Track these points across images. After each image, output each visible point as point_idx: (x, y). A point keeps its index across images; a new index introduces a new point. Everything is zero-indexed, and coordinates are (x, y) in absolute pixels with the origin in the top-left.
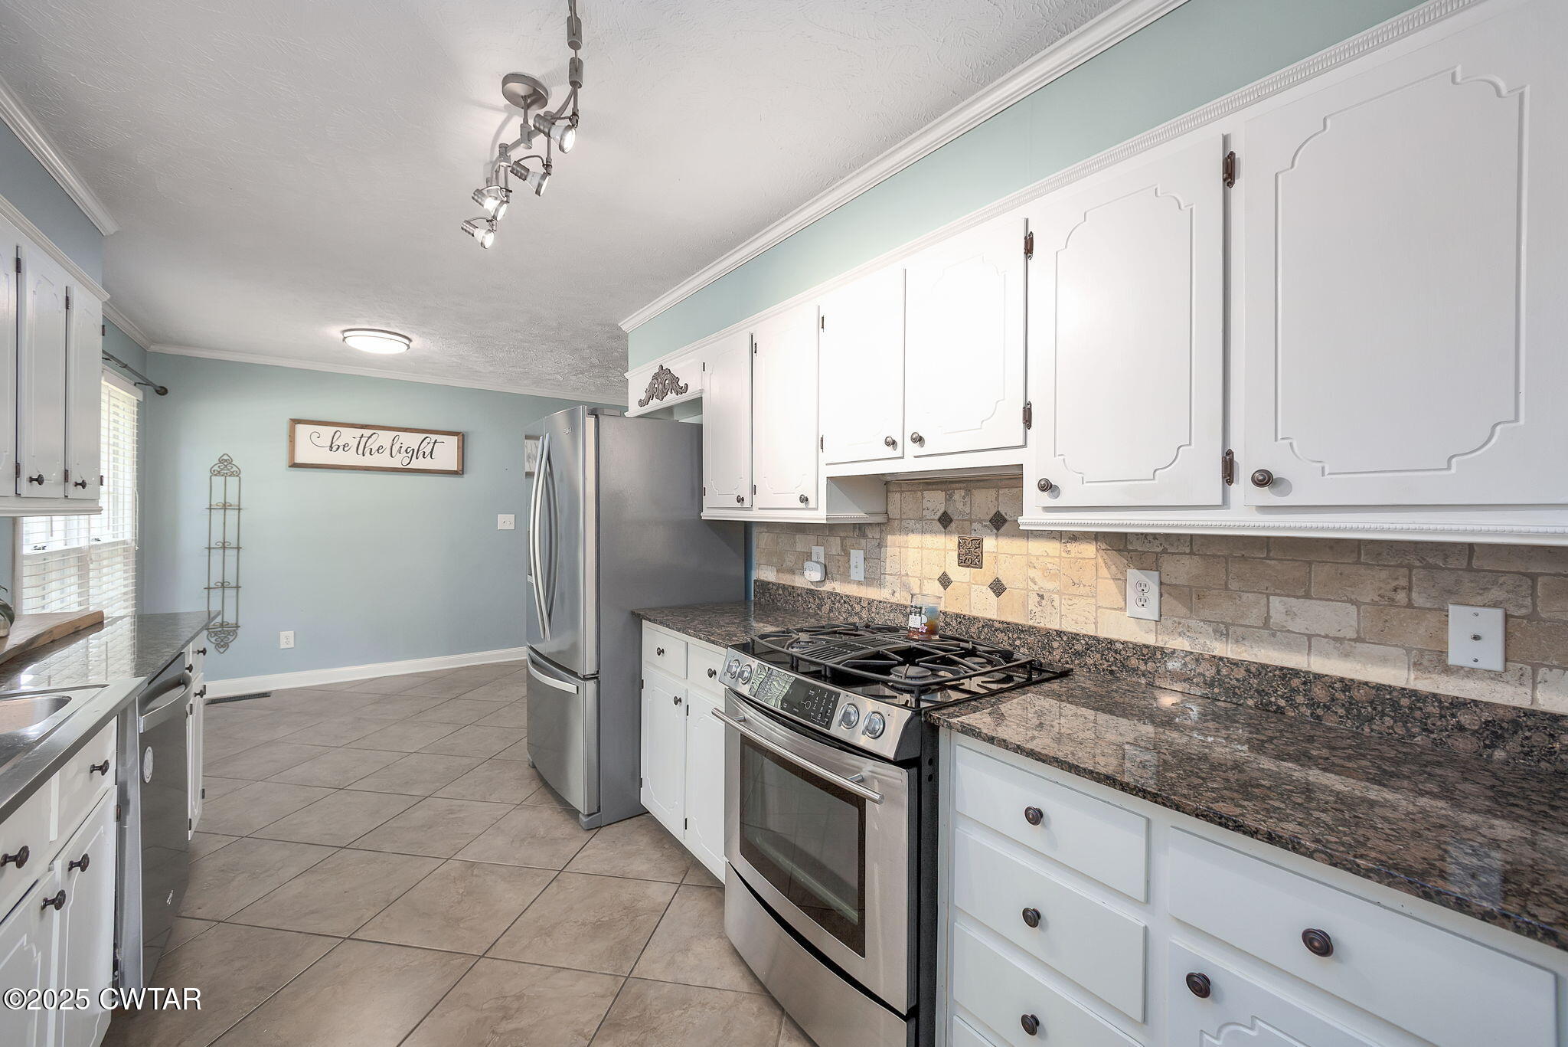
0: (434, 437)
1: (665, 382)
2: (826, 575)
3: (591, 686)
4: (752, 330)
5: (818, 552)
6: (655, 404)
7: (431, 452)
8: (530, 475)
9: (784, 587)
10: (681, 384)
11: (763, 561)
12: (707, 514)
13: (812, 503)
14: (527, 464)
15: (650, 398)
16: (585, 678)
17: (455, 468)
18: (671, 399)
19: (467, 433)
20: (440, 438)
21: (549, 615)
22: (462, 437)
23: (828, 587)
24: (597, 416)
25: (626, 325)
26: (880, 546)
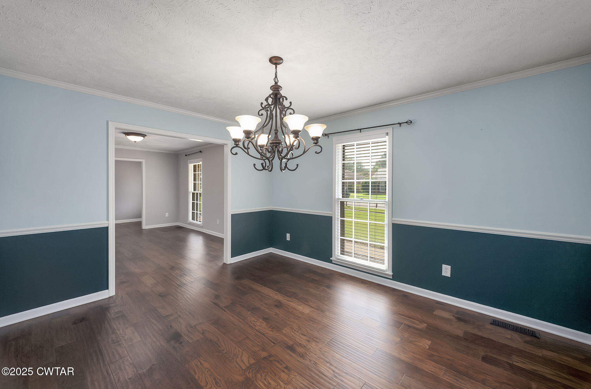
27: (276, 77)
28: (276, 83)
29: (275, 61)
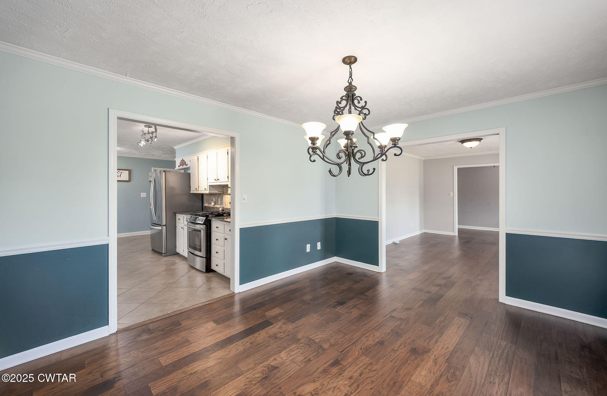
0: (121, 171)
1: (183, 163)
2: (215, 204)
3: (165, 227)
4: (198, 156)
5: (214, 199)
6: (181, 167)
7: (120, 176)
8: (150, 181)
9: (209, 207)
10: (186, 163)
11: (205, 202)
12: (191, 192)
13: (207, 190)
14: (149, 178)
15: (180, 165)
16: (163, 226)
17: (128, 180)
18: (185, 167)
19: (131, 170)
20: (123, 171)
21: (155, 214)
22: (130, 171)
23: (215, 206)
24: (165, 172)
25: (175, 148)
26: (222, 198)
27: (351, 77)
28: (350, 83)
29: (350, 61)
